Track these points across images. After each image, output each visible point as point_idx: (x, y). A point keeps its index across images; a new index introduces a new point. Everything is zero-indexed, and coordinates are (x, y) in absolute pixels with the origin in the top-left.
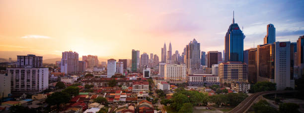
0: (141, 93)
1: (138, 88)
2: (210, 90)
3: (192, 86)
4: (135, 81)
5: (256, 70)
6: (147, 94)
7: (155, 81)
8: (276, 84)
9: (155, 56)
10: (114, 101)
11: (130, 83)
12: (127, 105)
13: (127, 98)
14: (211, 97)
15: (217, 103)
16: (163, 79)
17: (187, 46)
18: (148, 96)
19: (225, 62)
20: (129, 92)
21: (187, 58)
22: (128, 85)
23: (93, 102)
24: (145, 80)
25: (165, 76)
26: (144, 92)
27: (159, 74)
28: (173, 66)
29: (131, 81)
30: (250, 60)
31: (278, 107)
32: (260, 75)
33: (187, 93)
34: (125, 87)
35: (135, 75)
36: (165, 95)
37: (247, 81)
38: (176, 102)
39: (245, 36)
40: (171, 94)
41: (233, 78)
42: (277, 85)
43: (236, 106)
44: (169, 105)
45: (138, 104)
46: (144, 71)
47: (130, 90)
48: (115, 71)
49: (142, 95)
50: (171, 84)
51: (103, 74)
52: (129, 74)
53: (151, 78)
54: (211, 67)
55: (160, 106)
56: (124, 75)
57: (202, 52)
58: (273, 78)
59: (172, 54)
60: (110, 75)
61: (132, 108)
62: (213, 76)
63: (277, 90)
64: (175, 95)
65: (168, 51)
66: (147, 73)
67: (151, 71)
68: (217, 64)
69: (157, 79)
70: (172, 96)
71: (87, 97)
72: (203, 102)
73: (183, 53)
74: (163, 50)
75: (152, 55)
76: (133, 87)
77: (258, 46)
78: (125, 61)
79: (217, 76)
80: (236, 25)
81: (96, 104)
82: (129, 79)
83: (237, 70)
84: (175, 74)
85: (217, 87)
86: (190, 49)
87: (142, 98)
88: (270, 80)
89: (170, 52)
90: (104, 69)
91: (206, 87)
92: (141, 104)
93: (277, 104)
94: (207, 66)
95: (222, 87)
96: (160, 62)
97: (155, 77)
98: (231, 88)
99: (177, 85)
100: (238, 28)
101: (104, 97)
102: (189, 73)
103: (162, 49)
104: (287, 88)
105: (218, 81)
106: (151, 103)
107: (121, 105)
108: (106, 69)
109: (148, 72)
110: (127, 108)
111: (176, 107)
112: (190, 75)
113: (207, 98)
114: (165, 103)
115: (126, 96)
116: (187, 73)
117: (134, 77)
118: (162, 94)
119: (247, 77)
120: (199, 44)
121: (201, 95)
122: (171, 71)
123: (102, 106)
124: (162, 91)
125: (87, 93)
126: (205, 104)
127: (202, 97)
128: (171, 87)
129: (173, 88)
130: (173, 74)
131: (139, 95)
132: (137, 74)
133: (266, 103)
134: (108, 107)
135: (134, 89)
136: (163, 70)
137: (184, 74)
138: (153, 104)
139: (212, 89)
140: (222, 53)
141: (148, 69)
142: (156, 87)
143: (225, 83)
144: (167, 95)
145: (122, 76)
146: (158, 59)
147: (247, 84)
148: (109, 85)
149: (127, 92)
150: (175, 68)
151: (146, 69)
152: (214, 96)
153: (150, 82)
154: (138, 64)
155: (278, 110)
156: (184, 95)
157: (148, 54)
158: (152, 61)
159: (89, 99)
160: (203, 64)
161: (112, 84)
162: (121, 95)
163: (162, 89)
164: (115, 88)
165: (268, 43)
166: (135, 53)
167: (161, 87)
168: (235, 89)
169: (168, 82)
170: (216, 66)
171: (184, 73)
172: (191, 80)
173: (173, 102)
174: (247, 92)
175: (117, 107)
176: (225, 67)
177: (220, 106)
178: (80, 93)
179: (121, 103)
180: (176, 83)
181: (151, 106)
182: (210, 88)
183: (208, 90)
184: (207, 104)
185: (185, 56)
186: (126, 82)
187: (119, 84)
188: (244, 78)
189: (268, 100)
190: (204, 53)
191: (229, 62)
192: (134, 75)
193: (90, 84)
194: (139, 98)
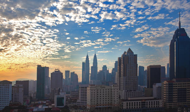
7: (73, 111)
9: (73, 74)
16: (85, 108)
17: (120, 59)
19: (170, 80)
21: (120, 76)
24: (58, 111)
25: (89, 103)
27: (78, 101)
28: (99, 88)
35: (42, 104)
41: (180, 100)
46: (56, 97)
48: (10, 99)
52: (33, 103)
53: (66, 107)
54: (152, 87)
56: (25, 104)
59: (98, 71)
60: (1, 106)
62: (155, 99)
65: (92, 67)
66: (60, 101)
67: (67, 97)
68: (160, 82)
69: (76, 107)
75: (67, 72)
78: (26, 83)
79: (161, 99)
80: (183, 30)
83: (185, 90)
84: (102, 100)
86: (123, 63)
89: (95, 67)
94: (146, 87)
96: (80, 84)
97: (72, 104)
102: (122, 98)
103: (83, 63)
105: (161, 106)
112: (124, 100)
116: (120, 97)
117: (40, 107)
120: (136, 56)
122: (96, 96)
130: (99, 100)
132: (44, 102)
136: (85, 95)
137: (116, 99)
141: (62, 94)
143: (170, 108)
145: (21, 107)
150: (102, 91)
151: (59, 94)
154: (47, 87)
158: (68, 81)
166: (42, 71)
170: (158, 85)
171: (116, 97)
172: (125, 107)
176: (170, 86)
180: (104, 111)
185: (117, 73)
190: (142, 68)
191: (174, 80)
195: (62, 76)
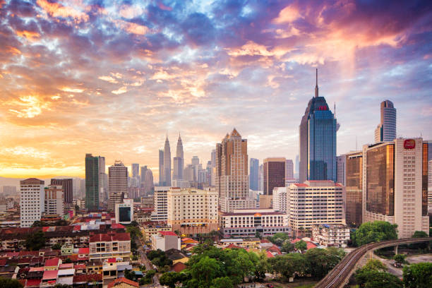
0: (112, 261)
1: (103, 250)
2: (271, 244)
3: (232, 237)
4: (95, 231)
5: (361, 198)
6: (127, 263)
7: (145, 230)
8: (396, 226)
9: (145, 169)
10: (43, 286)
11: (84, 238)
13: (76, 277)
14: (271, 261)
15: (285, 274)
16: (164, 225)
17: (219, 146)
18: (130, 267)
19: (300, 183)
20: (81, 261)
21: (220, 174)
22: (78, 244)
24: (121, 231)
25: (170, 217)
26: (118, 257)
27: (154, 213)
28: (186, 193)
29: (85, 233)
30: (349, 178)
31: (400, 272)
32: (369, 209)
33: (219, 256)
34: (69, 249)
35: (96, 218)
36: (171, 263)
37: (344, 222)
38: (196, 277)
40: (185, 260)
41: (316, 216)
42: (398, 228)
43: (323, 277)
44: (181, 286)
46: (117, 206)
47: (84, 256)
48: (42, 209)
49: (114, 267)
51: (7, 219)
53: (135, 224)
54: (271, 193)
56: (67, 218)
57: (252, 159)
58: (392, 214)
59: (185, 165)
60: (27, 220)
62: (277, 212)
63: (399, 237)
65: (175, 159)
66: (124, 213)
67: (136, 207)
68: (283, 185)
69: (150, 224)
70: (187, 264)
72: (256, 273)
73: (209, 163)
74: (164, 155)
75: (135, 166)
76: (91, 248)
78: (67, 184)
79: (285, 213)
80: (322, 100)
82: (80, 227)
83: (324, 199)
84: (191, 212)
85: (284, 238)
86: (226, 154)
87: (113, 273)
88: (387, 219)
89: (179, 159)
90: (11, 205)
91: (261, 238)
93: (399, 267)
94: (262, 193)
95: (293, 238)
96: (156, 185)
97: (144, 219)
98: (312, 239)
99: (199, 238)
100: (326, 108)
101: (14, 277)
102: (224, 209)
103: (161, 152)
104: (417, 232)
105: (285, 224)
106: (137, 284)
108: (16, 206)
109: (129, 209)
112: (226, 214)
113: (263, 263)
114: (169, 282)
115: (72, 271)
116: (220, 209)
117: (92, 222)
118: (162, 260)
119: (343, 213)
120: (244, 142)
122: (181, 206)
124: (163, 253)
127: (253, 262)
128: (182, 243)
129: (188, 245)
130: (187, 212)
131: (107, 267)
132: (99, 215)
133: (380, 266)
135: (93, 254)
136: (163, 204)
137: (213, 212)
138: (142, 284)
139: (274, 243)
140: (294, 162)
141: (128, 203)
142: (149, 244)
143: (300, 229)
144: (176, 262)
145: (60, 223)
146: (151, 177)
147: (344, 228)
148: (28, 246)
149: (75, 262)
150: (191, 198)
151: (122, 202)
152: (278, 259)
153: (133, 234)
154: (102, 190)
155: (401, 278)
156: (213, 260)
158: (138, 181)
160: (255, 188)
161: (35, 242)
162: (60, 269)
163: (163, 249)
164: (42, 253)
165: (382, 140)
166: (92, 164)
167: (159, 244)
168: (322, 241)
169: (176, 232)
170: (281, 190)
171: (214, 209)
172: (228, 225)
173: (190, 277)
174: (344, 246)
176: (301, 192)
177: (291, 280)
180: (195, 232)
182: (270, 240)
183: (266, 244)
184: (264, 277)
185: (215, 170)
186: (72, 236)
187: (54, 241)
188: (339, 216)
189: (382, 260)
190: (255, 162)
191: (307, 182)
192: (91, 218)
194: (106, 273)
195: (127, 172)
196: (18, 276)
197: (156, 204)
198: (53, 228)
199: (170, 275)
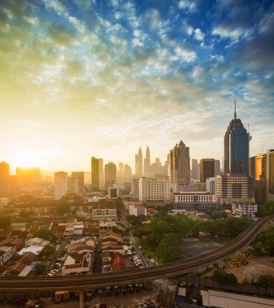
0: (105, 221)
1: (100, 214)
2: (203, 214)
3: (179, 208)
4: (96, 203)
5: (266, 184)
6: (114, 223)
7: (126, 203)
9: (127, 166)
10: (65, 234)
11: (90, 207)
12: (83, 239)
13: (84, 230)
14: (204, 224)
15: (212, 233)
16: (137, 200)
17: (171, 151)
18: (116, 225)
19: (224, 174)
20: (87, 221)
21: (172, 169)
22: (86, 210)
23: (33, 237)
24: (112, 203)
25: (141, 195)
26: (109, 219)
27: (131, 193)
28: (151, 180)
29: (90, 204)
32: (271, 192)
33: (170, 220)
34: (81, 213)
35: (97, 195)
36: (140, 223)
37: (253, 200)
38: (155, 233)
39: (251, 138)
40: (149, 222)
41: (234, 196)
44: (146, 237)
45: (101, 237)
46: (110, 189)
47: (89, 217)
48: (67, 190)
49: (106, 224)
50: (148, 208)
51: (48, 195)
52: (88, 194)
53: (120, 199)
54: (205, 181)
55: (132, 240)
56: (81, 195)
57: (193, 160)
59: (151, 163)
60: (58, 196)
61: (91, 243)
62: (208, 194)
64: (154, 222)
65: (145, 159)
66: (114, 192)
67: (120, 189)
68: (213, 176)
69: (128, 199)
70: (149, 224)
71: (23, 229)
72: (193, 231)
73: (166, 162)
74: (138, 157)
75: (121, 164)
76: (93, 213)
77: (267, 150)
78: (81, 174)
79: (214, 194)
80: (239, 121)
81: (36, 240)
82: (87, 200)
83: (240, 185)
84: (154, 193)
85: (213, 210)
86: (175, 156)
87: (106, 228)
89: (148, 160)
90: (50, 187)
91: (197, 210)
92: (104, 238)
94: (199, 181)
95: (220, 210)
97: (125, 196)
98: (232, 211)
99: (158, 208)
100: (242, 126)
101: (50, 228)
102: (175, 191)
103: (136, 156)
105: (214, 201)
106: (120, 235)
107: (75, 240)
108: (52, 187)
109: (116, 190)
110: (84, 243)
111: (155, 239)
112: (176, 194)
113: (198, 226)
114: (139, 235)
115: (82, 226)
116: (172, 191)
117: (95, 198)
118: (135, 221)
119: (253, 195)
120: (188, 149)
121: (191, 221)
122: (148, 188)
123: (46, 243)
124: (136, 217)
125: (24, 224)
126: (196, 235)
127: (192, 224)
128: (148, 212)
129: (151, 213)
130: (151, 192)
131: (102, 224)
132: (99, 193)
134: (56, 244)
135: (94, 216)
137: (167, 193)
138: (122, 236)
139: (206, 213)
140: (221, 161)
141: (116, 186)
142: (128, 211)
143: (224, 204)
144: (144, 222)
145: (77, 197)
146: (131, 171)
147: (253, 204)
149: (84, 221)
150: (154, 184)
151: (112, 186)
152: (208, 223)
153: (119, 205)
154: (101, 179)
156: (165, 222)
157: (115, 164)
158: (122, 173)
159: (26, 233)
160: (195, 178)
162: (75, 224)
163: (136, 215)
164: (66, 215)
166: (96, 162)
167: (133, 211)
168: (238, 212)
169: (144, 205)
170: (211, 179)
171: (167, 191)
172: (177, 201)
173: (151, 233)
174: (253, 216)
175: (69, 243)
176: (224, 180)
177: (216, 237)
178: (13, 225)
179: (76, 237)
180: (156, 205)
181: (119, 239)
182: (203, 211)
183: (201, 214)
184: (199, 234)
185: (169, 167)
186: (84, 206)
187: (73, 208)
188: (249, 196)
190: (195, 161)
191: (229, 175)
192: (94, 195)
193: (28, 209)
194: (102, 228)
195: (115, 168)
196: (52, 228)
197: (132, 187)
198: (72, 201)
199: (139, 230)
